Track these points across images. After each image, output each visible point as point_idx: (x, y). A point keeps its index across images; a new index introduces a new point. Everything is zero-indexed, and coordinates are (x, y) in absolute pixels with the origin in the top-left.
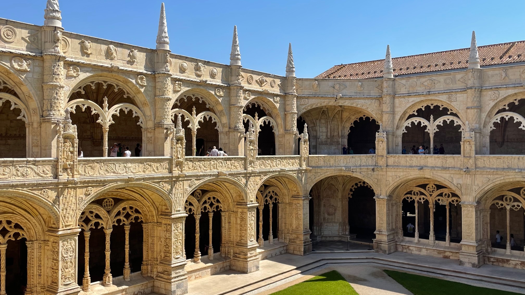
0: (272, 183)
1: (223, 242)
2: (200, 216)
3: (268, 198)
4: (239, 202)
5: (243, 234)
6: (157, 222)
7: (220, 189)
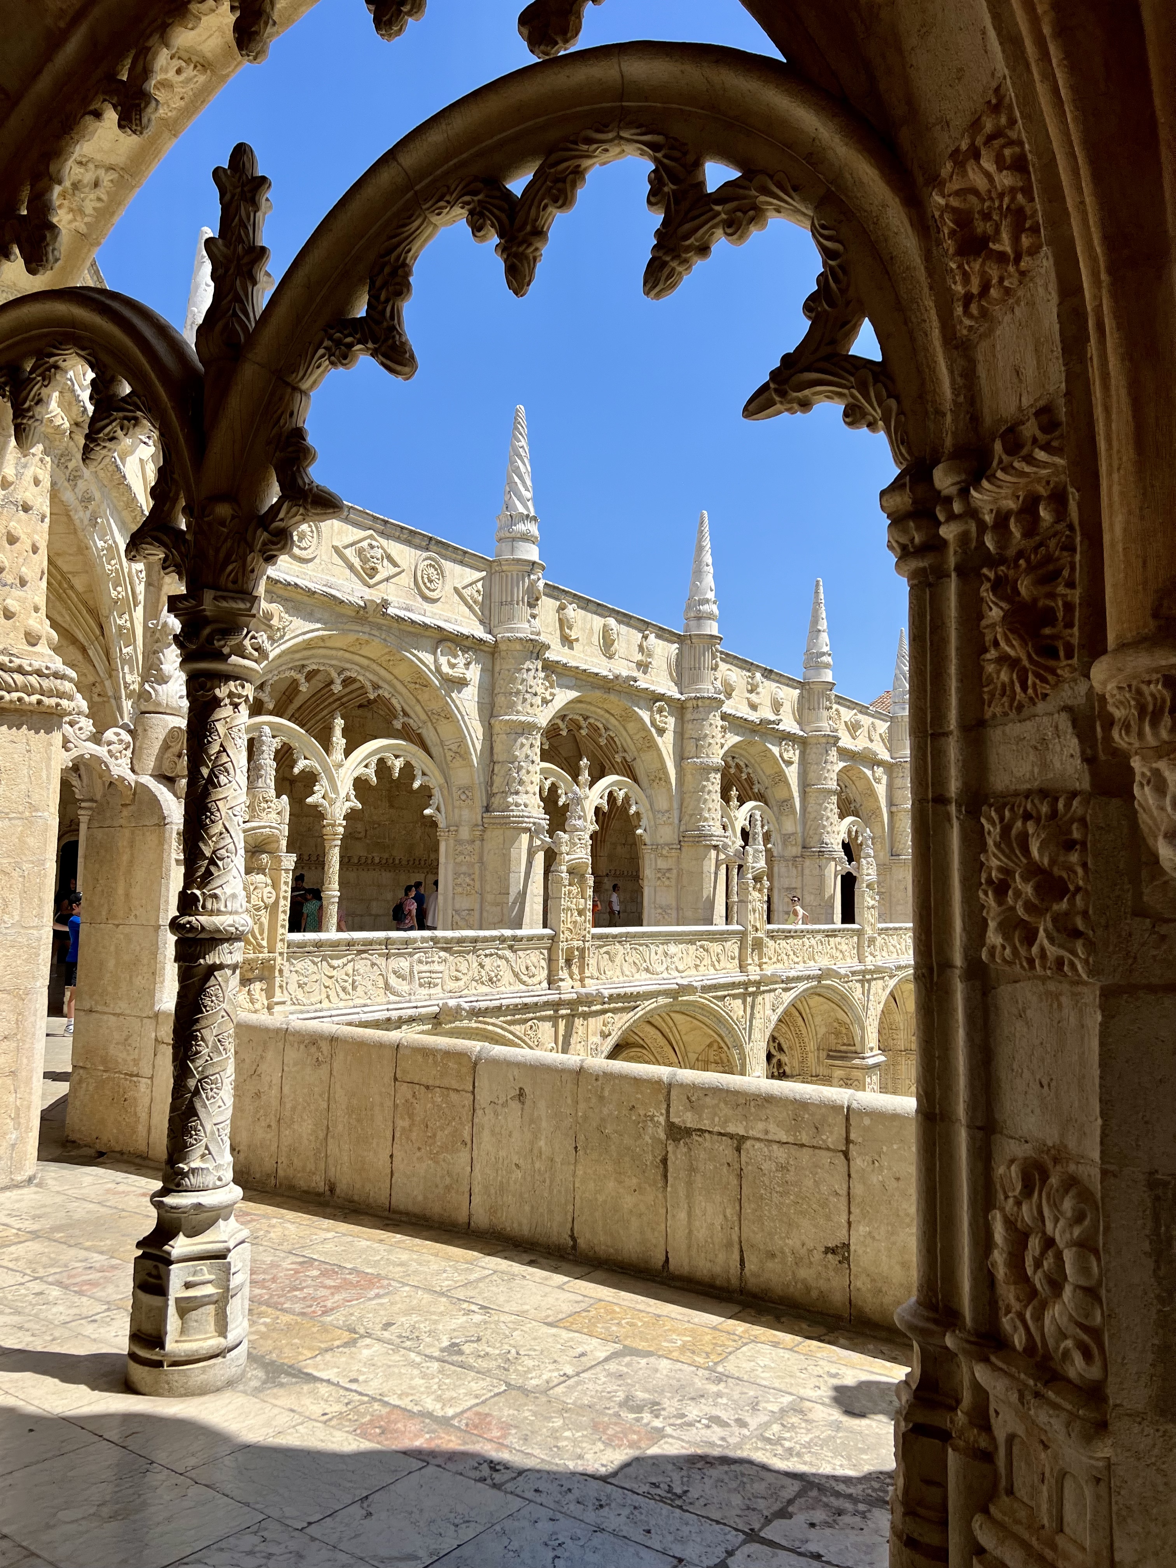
4: (836, 1051)
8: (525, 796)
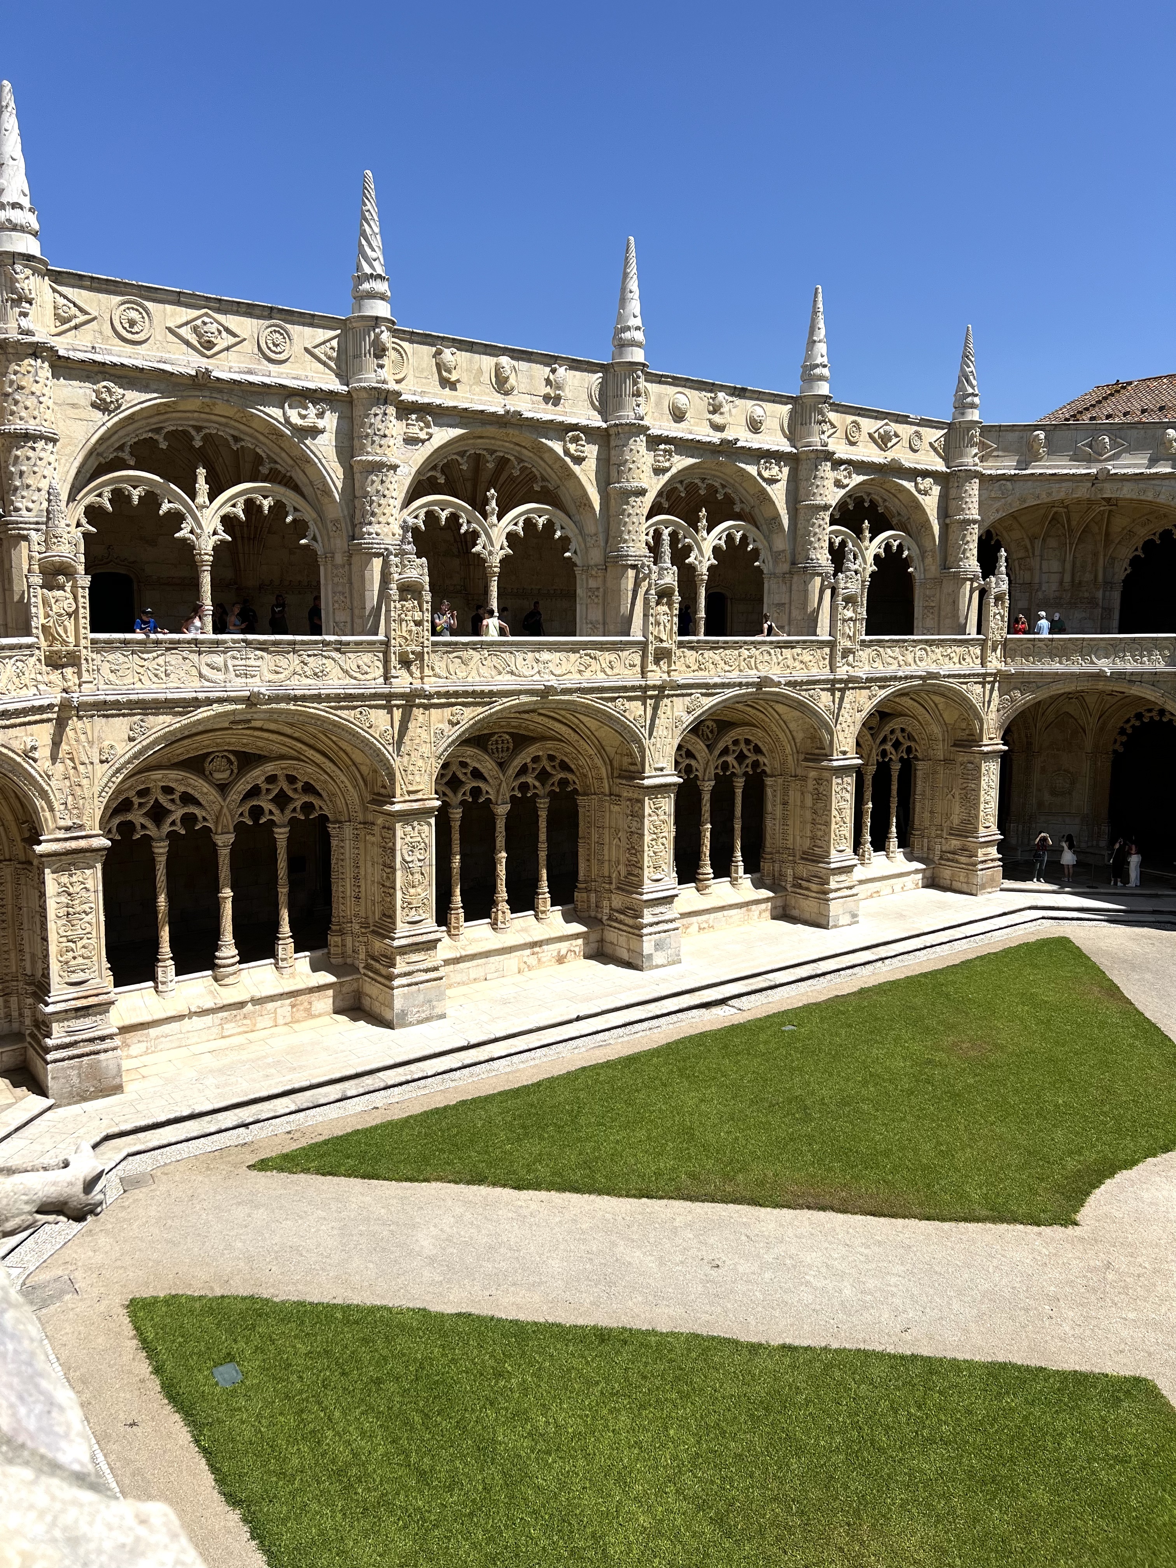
0: (899, 708)
1: (768, 850)
2: (713, 783)
3: (888, 747)
4: (811, 754)
5: (820, 833)
6: (611, 795)
7: (763, 721)
8: (377, 526)
